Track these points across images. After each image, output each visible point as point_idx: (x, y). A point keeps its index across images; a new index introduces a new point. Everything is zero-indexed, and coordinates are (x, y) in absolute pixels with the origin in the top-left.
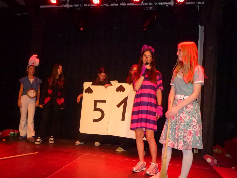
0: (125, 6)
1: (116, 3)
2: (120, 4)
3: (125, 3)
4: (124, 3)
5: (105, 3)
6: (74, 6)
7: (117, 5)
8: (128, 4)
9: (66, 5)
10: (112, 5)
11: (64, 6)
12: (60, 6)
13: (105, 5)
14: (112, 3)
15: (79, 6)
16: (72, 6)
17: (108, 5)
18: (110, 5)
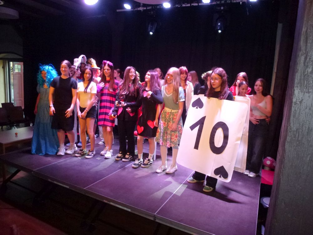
0: (197, 6)
1: (188, 3)
2: (192, 4)
3: (197, 3)
4: (195, 3)
5: (177, 4)
6: (148, 8)
7: (189, 5)
8: (200, 4)
9: (140, 8)
10: (184, 5)
11: (139, 9)
12: (135, 10)
13: (177, 6)
14: (184, 3)
15: (152, 8)
16: (145, 8)
17: (179, 6)
18: (182, 6)
